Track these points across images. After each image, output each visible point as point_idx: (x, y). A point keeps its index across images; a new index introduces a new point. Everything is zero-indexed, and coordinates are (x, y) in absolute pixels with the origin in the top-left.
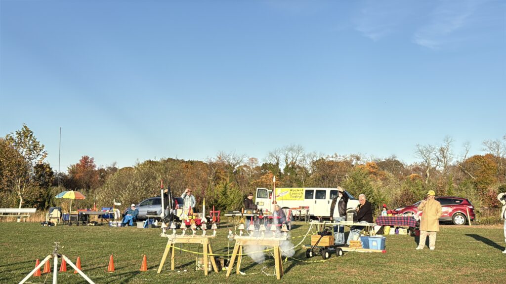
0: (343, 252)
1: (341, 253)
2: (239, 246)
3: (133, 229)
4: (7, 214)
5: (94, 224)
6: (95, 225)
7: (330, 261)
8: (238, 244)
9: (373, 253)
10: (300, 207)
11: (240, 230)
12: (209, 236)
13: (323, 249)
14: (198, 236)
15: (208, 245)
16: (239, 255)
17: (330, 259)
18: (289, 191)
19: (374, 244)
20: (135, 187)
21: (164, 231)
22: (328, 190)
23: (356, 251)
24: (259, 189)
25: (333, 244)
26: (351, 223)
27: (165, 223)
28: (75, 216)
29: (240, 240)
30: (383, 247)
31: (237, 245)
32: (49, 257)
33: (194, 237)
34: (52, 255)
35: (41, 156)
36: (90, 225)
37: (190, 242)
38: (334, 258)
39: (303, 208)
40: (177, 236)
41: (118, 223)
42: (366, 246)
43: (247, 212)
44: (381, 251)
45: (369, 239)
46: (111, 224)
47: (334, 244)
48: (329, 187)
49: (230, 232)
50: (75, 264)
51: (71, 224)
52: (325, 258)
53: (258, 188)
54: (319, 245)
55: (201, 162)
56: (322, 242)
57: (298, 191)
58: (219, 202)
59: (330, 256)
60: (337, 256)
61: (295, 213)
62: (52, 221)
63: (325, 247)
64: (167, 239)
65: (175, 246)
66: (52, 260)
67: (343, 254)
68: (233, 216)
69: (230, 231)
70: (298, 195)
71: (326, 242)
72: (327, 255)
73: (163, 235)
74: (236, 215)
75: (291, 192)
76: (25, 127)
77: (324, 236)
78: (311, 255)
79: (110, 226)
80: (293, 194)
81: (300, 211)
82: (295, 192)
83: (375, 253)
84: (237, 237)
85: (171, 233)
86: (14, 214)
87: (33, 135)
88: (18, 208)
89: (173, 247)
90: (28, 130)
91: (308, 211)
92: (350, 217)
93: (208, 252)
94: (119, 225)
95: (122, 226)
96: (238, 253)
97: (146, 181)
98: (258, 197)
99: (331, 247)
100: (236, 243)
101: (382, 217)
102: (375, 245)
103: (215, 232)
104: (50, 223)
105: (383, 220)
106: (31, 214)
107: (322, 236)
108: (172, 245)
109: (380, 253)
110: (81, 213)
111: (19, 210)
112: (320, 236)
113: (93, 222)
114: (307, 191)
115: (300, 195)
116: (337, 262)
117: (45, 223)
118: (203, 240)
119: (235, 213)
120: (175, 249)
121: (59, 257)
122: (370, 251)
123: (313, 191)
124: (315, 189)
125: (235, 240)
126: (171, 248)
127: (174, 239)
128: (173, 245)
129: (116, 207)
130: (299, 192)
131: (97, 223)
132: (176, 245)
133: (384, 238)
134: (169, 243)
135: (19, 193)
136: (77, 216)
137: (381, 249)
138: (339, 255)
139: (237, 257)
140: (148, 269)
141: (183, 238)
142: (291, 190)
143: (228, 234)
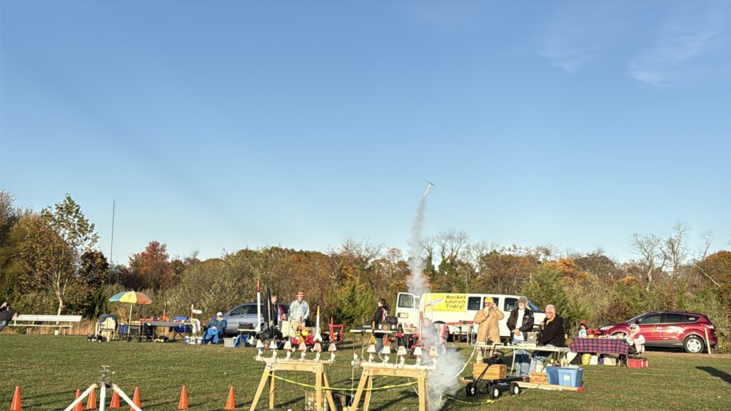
0: (520, 389)
1: (516, 390)
2: (368, 377)
3: (219, 349)
4: (40, 323)
5: (162, 340)
6: (165, 341)
7: (500, 402)
8: (367, 374)
9: (564, 391)
10: (460, 321)
11: (369, 353)
12: (325, 362)
13: (491, 384)
14: (309, 361)
15: (323, 374)
16: (368, 389)
17: (500, 399)
18: (445, 299)
19: (567, 378)
20: (223, 289)
21: (260, 352)
22: (502, 298)
23: (540, 388)
24: (401, 295)
25: (505, 377)
26: (533, 347)
27: (262, 341)
28: (136, 328)
29: (369, 368)
30: (580, 382)
31: (364, 375)
32: (94, 386)
33: (303, 362)
34: (98, 384)
35: (91, 241)
36: (157, 342)
37: (298, 369)
38: (506, 397)
39: (465, 323)
40: (279, 360)
41: (197, 340)
42: (555, 381)
43: (382, 327)
44: (576, 389)
45: (559, 371)
46: (188, 341)
47: (507, 377)
48: (503, 293)
49: (355, 356)
50: (131, 397)
51: (130, 339)
52: (493, 398)
53: (399, 293)
54: (486, 377)
55: (319, 253)
56: (489, 374)
57: (458, 298)
58: (343, 312)
59: (500, 395)
60: (511, 395)
61: (453, 330)
62: (103, 334)
63: (494, 381)
64: (265, 364)
65: (275, 374)
66: (97, 390)
67: (520, 392)
68: (362, 333)
69: (355, 354)
70: (459, 304)
71: (495, 374)
72: (496, 393)
73: (258, 358)
74: (367, 331)
75: (448, 300)
76: (69, 198)
77: (492, 365)
78: (473, 393)
79: (186, 343)
80: (450, 302)
81: (460, 328)
82: (453, 300)
83: (568, 391)
84: (364, 364)
85: (270, 355)
86: (51, 323)
87: (80, 211)
88: (57, 314)
89: (273, 375)
90: (72, 203)
91: (472, 328)
92: (532, 337)
93: (323, 384)
95: (202, 344)
96: (366, 386)
97: (238, 280)
98: (399, 306)
99: (502, 381)
100: (364, 373)
101: (579, 339)
102: (568, 380)
103: (333, 356)
104: (100, 338)
105: (581, 344)
106: (74, 323)
107: (490, 365)
108: (271, 372)
109: (574, 391)
110: (145, 324)
111: (58, 318)
112: (487, 365)
113: (161, 338)
114: (471, 299)
115: (461, 304)
116: (510, 403)
117: (93, 337)
118: (316, 366)
119: (366, 328)
120: (275, 379)
121: (108, 386)
122: (560, 388)
123: (479, 299)
124: (482, 296)
125: (362, 368)
126: (270, 378)
127: (275, 364)
128: (273, 373)
129: (195, 316)
130: (459, 300)
131: (167, 338)
132: (278, 373)
133: (581, 369)
134: (267, 370)
135: (58, 293)
136: (139, 328)
137: (576, 386)
138: (514, 394)
139: (364, 392)
140: (236, 407)
141: (286, 364)
142: (448, 297)
143: (352, 359)
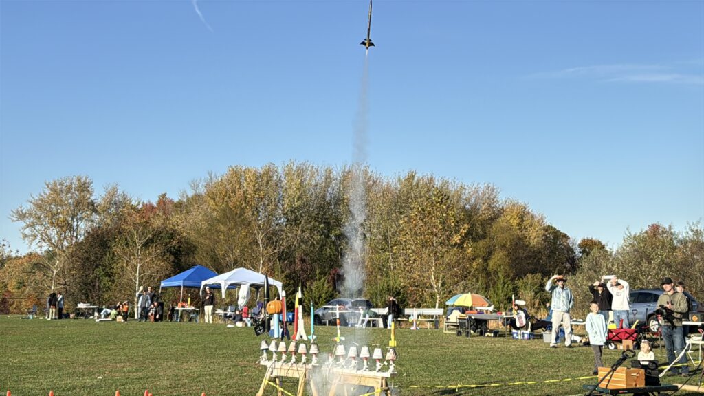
5: (492, 335)
6: (495, 336)
14: (297, 365)
25: (640, 386)
28: (463, 321)
33: (292, 366)
36: (488, 336)
41: (523, 334)
46: (515, 335)
56: (615, 381)
64: (266, 368)
71: (622, 381)
79: (513, 338)
85: (271, 359)
88: (434, 307)
94: (526, 336)
95: (529, 338)
108: (270, 379)
110: (470, 317)
113: (491, 332)
118: (300, 372)
127: (274, 369)
131: (498, 332)
134: (268, 375)
